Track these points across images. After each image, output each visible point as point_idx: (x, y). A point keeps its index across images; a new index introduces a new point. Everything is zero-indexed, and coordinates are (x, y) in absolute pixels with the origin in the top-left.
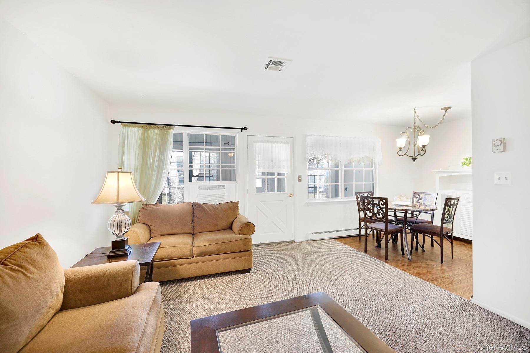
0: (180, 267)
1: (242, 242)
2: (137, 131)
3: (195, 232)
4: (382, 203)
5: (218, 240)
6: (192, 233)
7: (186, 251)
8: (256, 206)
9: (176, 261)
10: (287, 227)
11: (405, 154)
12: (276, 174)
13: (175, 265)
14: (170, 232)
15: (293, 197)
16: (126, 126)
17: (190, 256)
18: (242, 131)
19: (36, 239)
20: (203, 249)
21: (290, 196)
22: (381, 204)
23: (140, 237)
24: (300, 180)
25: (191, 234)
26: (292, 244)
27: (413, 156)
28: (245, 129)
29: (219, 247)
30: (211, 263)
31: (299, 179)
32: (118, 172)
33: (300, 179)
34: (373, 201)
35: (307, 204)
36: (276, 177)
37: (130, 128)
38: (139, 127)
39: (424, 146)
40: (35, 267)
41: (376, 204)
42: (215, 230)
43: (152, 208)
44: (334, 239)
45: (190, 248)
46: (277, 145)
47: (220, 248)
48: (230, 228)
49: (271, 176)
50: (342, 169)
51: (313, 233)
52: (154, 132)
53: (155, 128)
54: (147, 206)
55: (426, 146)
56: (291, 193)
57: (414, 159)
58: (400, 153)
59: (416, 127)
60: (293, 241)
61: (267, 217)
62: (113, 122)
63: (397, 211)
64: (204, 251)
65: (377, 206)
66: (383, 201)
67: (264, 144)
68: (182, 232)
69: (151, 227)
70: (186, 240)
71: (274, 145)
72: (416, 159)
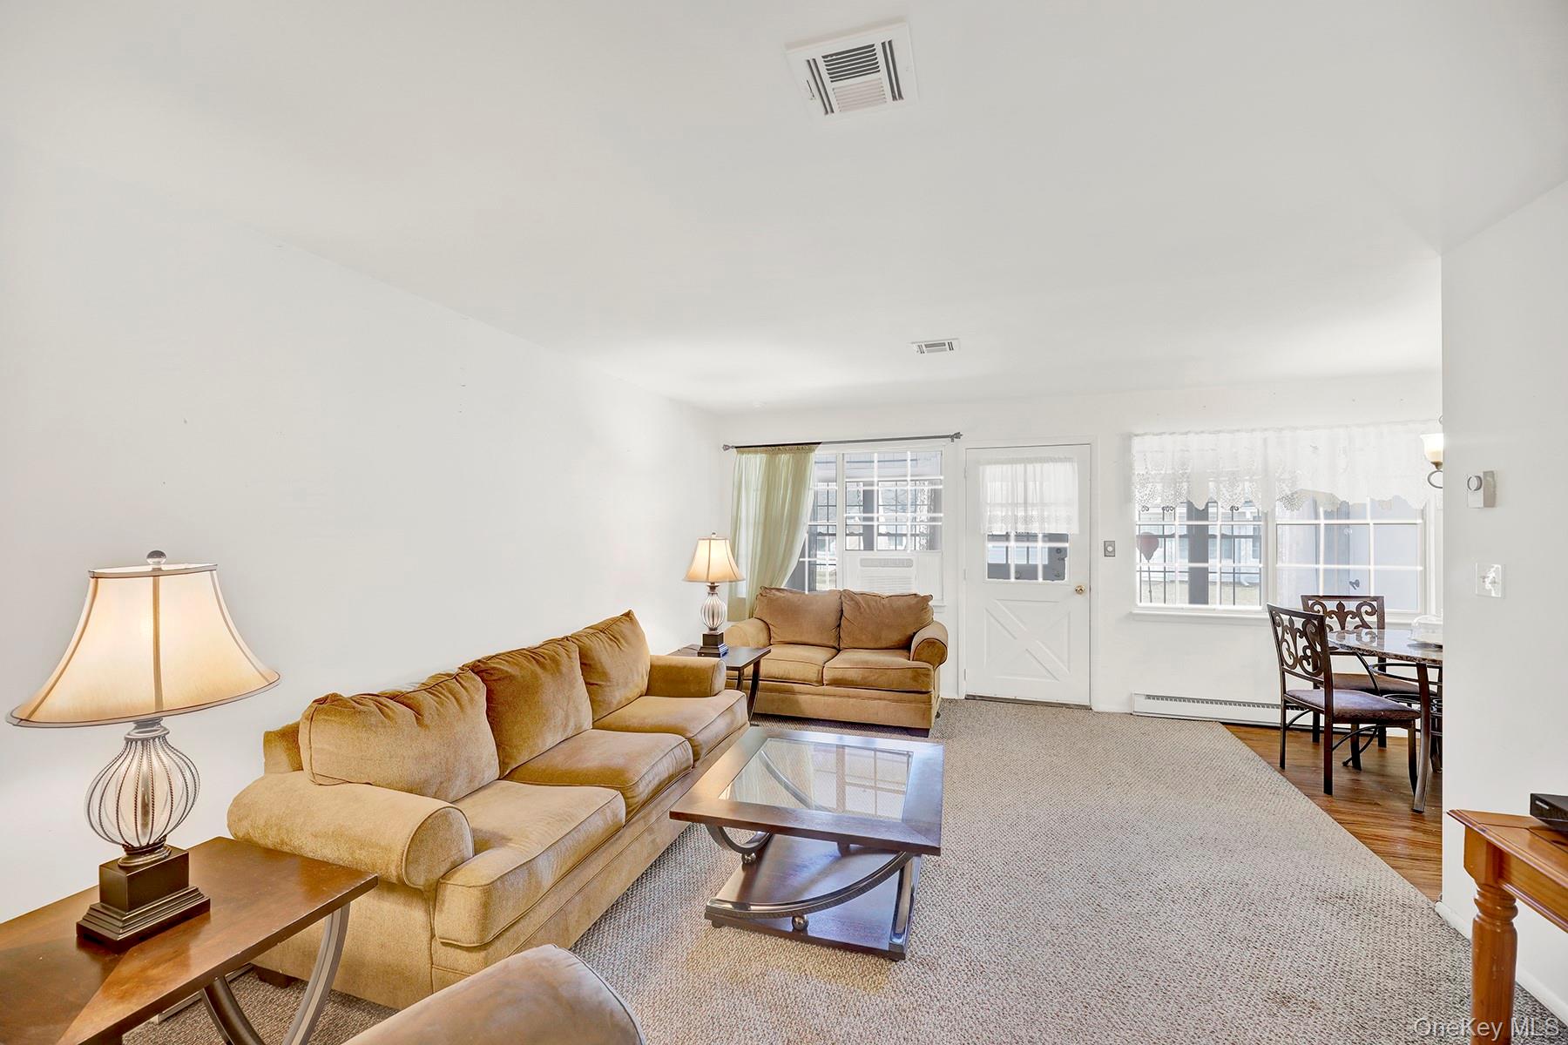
0: (801, 698)
1: (910, 674)
2: (757, 461)
3: (842, 646)
5: (867, 662)
6: (837, 646)
7: (812, 674)
8: (987, 610)
9: (797, 687)
10: (1069, 669)
12: (1040, 538)
13: (792, 692)
14: (798, 639)
15: (1087, 595)
16: (743, 453)
17: (817, 682)
18: (953, 441)
19: (628, 615)
20: (838, 674)
21: (1079, 591)
22: (1311, 632)
23: (750, 639)
24: (1109, 554)
25: (834, 648)
26: (1082, 713)
28: (958, 435)
29: (866, 675)
30: (852, 701)
32: (710, 540)
33: (1110, 549)
34: (1291, 622)
35: (1133, 617)
37: (751, 456)
38: (761, 452)
40: (626, 641)
41: (1298, 630)
42: (876, 646)
43: (774, 595)
44: (1223, 723)
45: (817, 667)
46: (1038, 466)
47: (869, 677)
48: (905, 646)
51: (1149, 697)
52: (784, 458)
53: (786, 452)
54: (768, 591)
56: (1081, 584)
60: (1088, 708)
61: (1013, 636)
62: (726, 448)
63: (1388, 661)
64: (840, 677)
65: (1301, 637)
66: (1314, 625)
67: (1005, 467)
68: (818, 642)
69: (771, 627)
70: (819, 655)
71: (1030, 467)
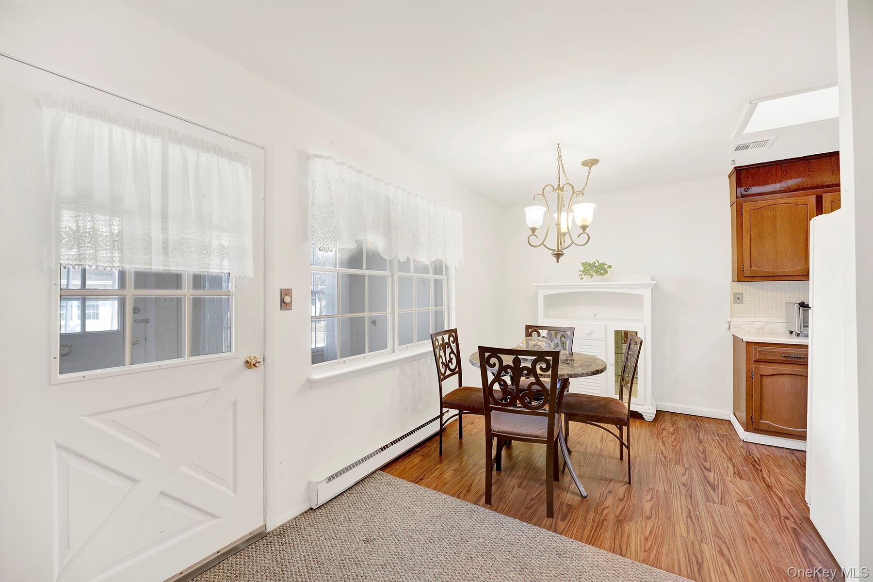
4: (544, 366)
11: (542, 244)
12: (187, 282)
15: (261, 367)
21: (250, 364)
22: (541, 368)
24: (285, 305)
27: (556, 249)
31: (283, 302)
33: (287, 299)
34: (517, 361)
36: (187, 292)
39: (584, 228)
41: (526, 368)
49: (158, 286)
50: (393, 275)
55: (588, 226)
56: (253, 353)
57: (558, 256)
58: (533, 240)
59: (561, 186)
60: (263, 533)
65: (527, 375)
66: (547, 362)
72: (562, 255)
